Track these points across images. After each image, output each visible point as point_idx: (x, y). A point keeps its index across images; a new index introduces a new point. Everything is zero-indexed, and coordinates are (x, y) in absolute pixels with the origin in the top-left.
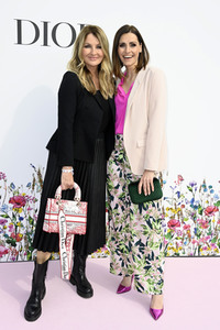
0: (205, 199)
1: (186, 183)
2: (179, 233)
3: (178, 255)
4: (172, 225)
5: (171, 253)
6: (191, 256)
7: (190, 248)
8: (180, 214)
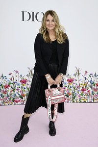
0: (96, 80)
1: (88, 74)
2: (86, 93)
3: (85, 102)
4: (83, 90)
5: (82, 101)
6: (90, 102)
7: (90, 99)
8: (86, 86)
